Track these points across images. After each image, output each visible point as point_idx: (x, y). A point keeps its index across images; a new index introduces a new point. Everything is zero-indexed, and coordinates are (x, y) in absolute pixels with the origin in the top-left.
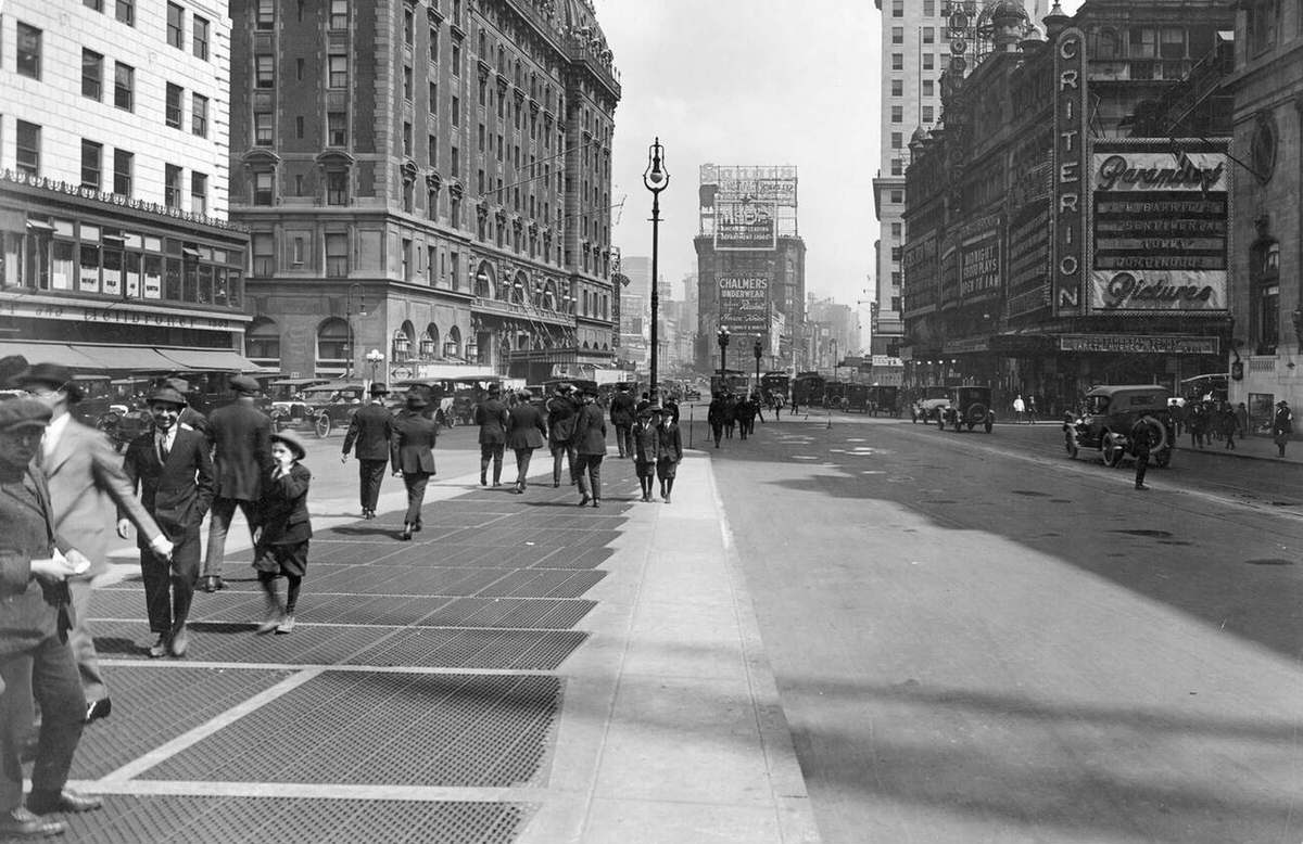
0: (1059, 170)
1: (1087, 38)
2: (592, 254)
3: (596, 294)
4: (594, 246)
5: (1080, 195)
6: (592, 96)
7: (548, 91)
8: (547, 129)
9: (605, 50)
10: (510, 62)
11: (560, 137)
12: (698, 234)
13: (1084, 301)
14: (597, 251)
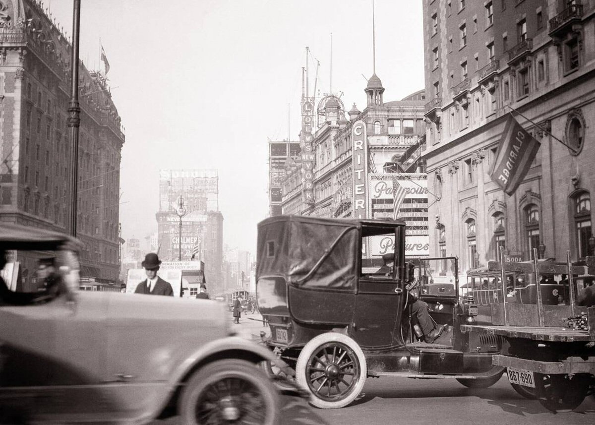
0: (355, 188)
1: (367, 125)
2: (110, 228)
3: (111, 250)
4: (111, 223)
5: (365, 201)
6: (110, 143)
7: (88, 141)
8: (88, 161)
9: (117, 117)
10: (63, 122)
11: (94, 165)
12: (158, 211)
13: (368, 252)
14: (112, 226)
